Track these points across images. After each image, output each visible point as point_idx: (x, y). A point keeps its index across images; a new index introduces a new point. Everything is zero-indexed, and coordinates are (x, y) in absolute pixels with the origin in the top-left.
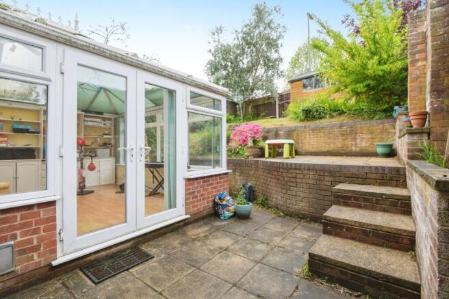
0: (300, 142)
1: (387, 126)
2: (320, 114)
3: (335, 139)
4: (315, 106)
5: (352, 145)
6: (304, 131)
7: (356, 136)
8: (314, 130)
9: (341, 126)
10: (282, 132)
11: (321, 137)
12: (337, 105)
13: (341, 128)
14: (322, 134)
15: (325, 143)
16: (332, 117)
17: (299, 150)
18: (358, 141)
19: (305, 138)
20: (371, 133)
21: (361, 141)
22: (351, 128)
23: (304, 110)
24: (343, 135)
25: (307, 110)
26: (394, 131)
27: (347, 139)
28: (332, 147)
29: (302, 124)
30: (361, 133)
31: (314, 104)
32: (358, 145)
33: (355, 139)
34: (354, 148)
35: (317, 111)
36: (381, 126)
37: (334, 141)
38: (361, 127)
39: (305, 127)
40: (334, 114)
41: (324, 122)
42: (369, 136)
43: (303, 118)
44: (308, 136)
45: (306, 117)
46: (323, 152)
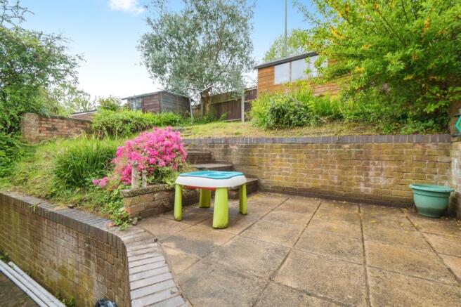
0: (264, 166)
1: (432, 147)
2: (299, 119)
3: (327, 167)
4: (292, 104)
5: (360, 180)
6: (272, 147)
7: (368, 164)
8: (289, 146)
9: (339, 143)
10: (235, 147)
11: (301, 161)
12: (328, 105)
13: (340, 147)
14: (304, 157)
15: (307, 172)
16: (320, 124)
17: (263, 181)
18: (372, 173)
19: (273, 161)
20: (398, 160)
21: (378, 175)
22: (359, 147)
23: (273, 110)
24: (342, 160)
25: (279, 110)
26: (446, 159)
27: (350, 168)
28: (320, 182)
29: (270, 135)
30: (378, 159)
31: (291, 101)
32: (372, 182)
33: (366, 170)
34: (362, 188)
35: (295, 113)
36: (418, 148)
37: (325, 171)
38: (378, 148)
39: (274, 141)
40: (324, 119)
41: (308, 133)
42: (394, 166)
43: (272, 123)
44: (278, 157)
45: (277, 122)
46: (304, 190)
